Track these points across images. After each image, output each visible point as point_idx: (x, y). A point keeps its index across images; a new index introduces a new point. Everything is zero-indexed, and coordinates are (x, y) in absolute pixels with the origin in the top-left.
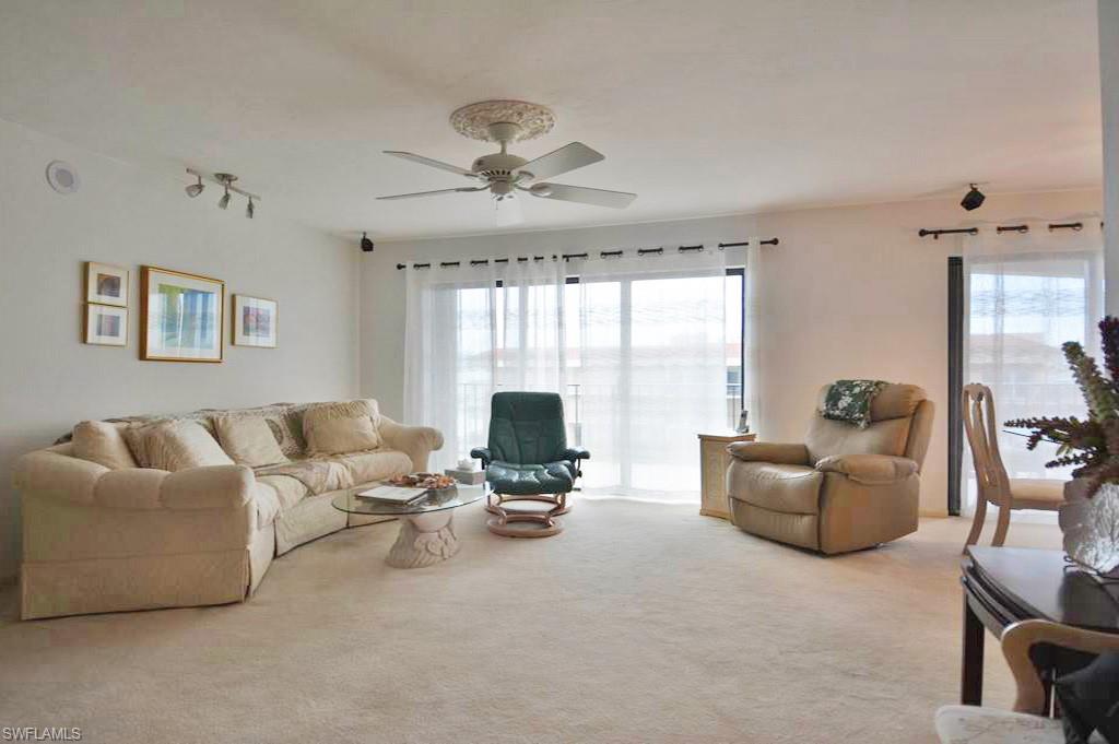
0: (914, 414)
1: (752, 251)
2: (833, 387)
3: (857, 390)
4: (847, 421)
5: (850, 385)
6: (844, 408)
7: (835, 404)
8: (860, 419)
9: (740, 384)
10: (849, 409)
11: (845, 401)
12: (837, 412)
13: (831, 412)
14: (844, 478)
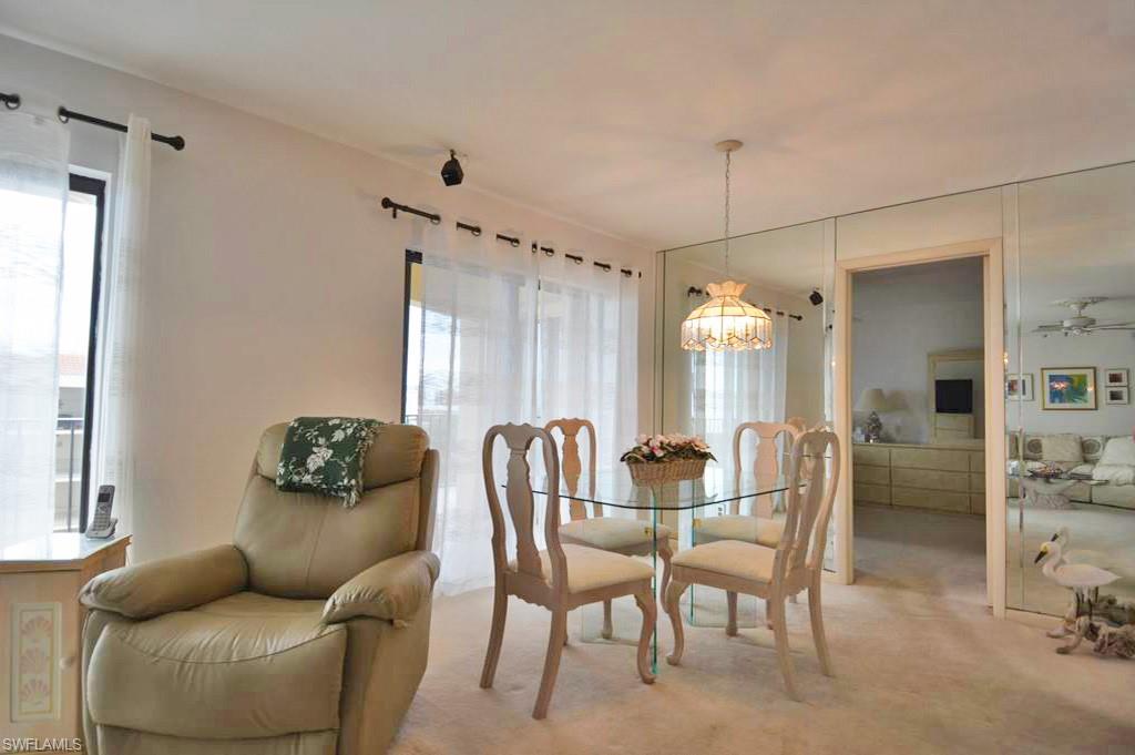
0: (421, 474)
1: (133, 147)
2: (292, 431)
3: (339, 436)
4: (324, 492)
5: (324, 427)
6: (318, 471)
7: (302, 463)
8: (348, 489)
9: (83, 419)
10: (328, 471)
11: (319, 457)
12: (307, 479)
13: (296, 478)
14: (385, 627)
